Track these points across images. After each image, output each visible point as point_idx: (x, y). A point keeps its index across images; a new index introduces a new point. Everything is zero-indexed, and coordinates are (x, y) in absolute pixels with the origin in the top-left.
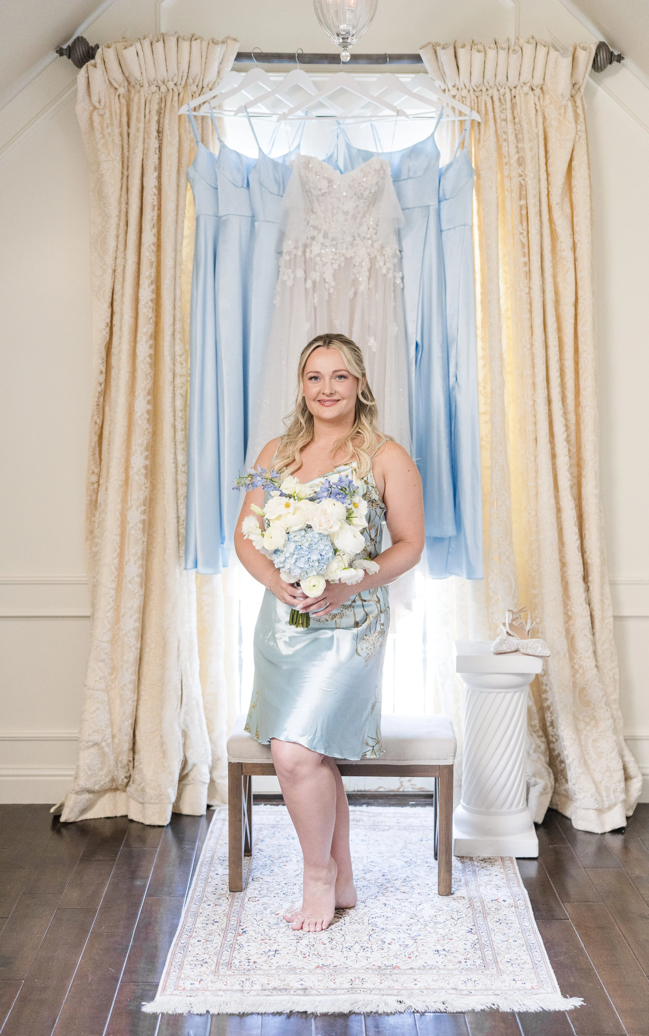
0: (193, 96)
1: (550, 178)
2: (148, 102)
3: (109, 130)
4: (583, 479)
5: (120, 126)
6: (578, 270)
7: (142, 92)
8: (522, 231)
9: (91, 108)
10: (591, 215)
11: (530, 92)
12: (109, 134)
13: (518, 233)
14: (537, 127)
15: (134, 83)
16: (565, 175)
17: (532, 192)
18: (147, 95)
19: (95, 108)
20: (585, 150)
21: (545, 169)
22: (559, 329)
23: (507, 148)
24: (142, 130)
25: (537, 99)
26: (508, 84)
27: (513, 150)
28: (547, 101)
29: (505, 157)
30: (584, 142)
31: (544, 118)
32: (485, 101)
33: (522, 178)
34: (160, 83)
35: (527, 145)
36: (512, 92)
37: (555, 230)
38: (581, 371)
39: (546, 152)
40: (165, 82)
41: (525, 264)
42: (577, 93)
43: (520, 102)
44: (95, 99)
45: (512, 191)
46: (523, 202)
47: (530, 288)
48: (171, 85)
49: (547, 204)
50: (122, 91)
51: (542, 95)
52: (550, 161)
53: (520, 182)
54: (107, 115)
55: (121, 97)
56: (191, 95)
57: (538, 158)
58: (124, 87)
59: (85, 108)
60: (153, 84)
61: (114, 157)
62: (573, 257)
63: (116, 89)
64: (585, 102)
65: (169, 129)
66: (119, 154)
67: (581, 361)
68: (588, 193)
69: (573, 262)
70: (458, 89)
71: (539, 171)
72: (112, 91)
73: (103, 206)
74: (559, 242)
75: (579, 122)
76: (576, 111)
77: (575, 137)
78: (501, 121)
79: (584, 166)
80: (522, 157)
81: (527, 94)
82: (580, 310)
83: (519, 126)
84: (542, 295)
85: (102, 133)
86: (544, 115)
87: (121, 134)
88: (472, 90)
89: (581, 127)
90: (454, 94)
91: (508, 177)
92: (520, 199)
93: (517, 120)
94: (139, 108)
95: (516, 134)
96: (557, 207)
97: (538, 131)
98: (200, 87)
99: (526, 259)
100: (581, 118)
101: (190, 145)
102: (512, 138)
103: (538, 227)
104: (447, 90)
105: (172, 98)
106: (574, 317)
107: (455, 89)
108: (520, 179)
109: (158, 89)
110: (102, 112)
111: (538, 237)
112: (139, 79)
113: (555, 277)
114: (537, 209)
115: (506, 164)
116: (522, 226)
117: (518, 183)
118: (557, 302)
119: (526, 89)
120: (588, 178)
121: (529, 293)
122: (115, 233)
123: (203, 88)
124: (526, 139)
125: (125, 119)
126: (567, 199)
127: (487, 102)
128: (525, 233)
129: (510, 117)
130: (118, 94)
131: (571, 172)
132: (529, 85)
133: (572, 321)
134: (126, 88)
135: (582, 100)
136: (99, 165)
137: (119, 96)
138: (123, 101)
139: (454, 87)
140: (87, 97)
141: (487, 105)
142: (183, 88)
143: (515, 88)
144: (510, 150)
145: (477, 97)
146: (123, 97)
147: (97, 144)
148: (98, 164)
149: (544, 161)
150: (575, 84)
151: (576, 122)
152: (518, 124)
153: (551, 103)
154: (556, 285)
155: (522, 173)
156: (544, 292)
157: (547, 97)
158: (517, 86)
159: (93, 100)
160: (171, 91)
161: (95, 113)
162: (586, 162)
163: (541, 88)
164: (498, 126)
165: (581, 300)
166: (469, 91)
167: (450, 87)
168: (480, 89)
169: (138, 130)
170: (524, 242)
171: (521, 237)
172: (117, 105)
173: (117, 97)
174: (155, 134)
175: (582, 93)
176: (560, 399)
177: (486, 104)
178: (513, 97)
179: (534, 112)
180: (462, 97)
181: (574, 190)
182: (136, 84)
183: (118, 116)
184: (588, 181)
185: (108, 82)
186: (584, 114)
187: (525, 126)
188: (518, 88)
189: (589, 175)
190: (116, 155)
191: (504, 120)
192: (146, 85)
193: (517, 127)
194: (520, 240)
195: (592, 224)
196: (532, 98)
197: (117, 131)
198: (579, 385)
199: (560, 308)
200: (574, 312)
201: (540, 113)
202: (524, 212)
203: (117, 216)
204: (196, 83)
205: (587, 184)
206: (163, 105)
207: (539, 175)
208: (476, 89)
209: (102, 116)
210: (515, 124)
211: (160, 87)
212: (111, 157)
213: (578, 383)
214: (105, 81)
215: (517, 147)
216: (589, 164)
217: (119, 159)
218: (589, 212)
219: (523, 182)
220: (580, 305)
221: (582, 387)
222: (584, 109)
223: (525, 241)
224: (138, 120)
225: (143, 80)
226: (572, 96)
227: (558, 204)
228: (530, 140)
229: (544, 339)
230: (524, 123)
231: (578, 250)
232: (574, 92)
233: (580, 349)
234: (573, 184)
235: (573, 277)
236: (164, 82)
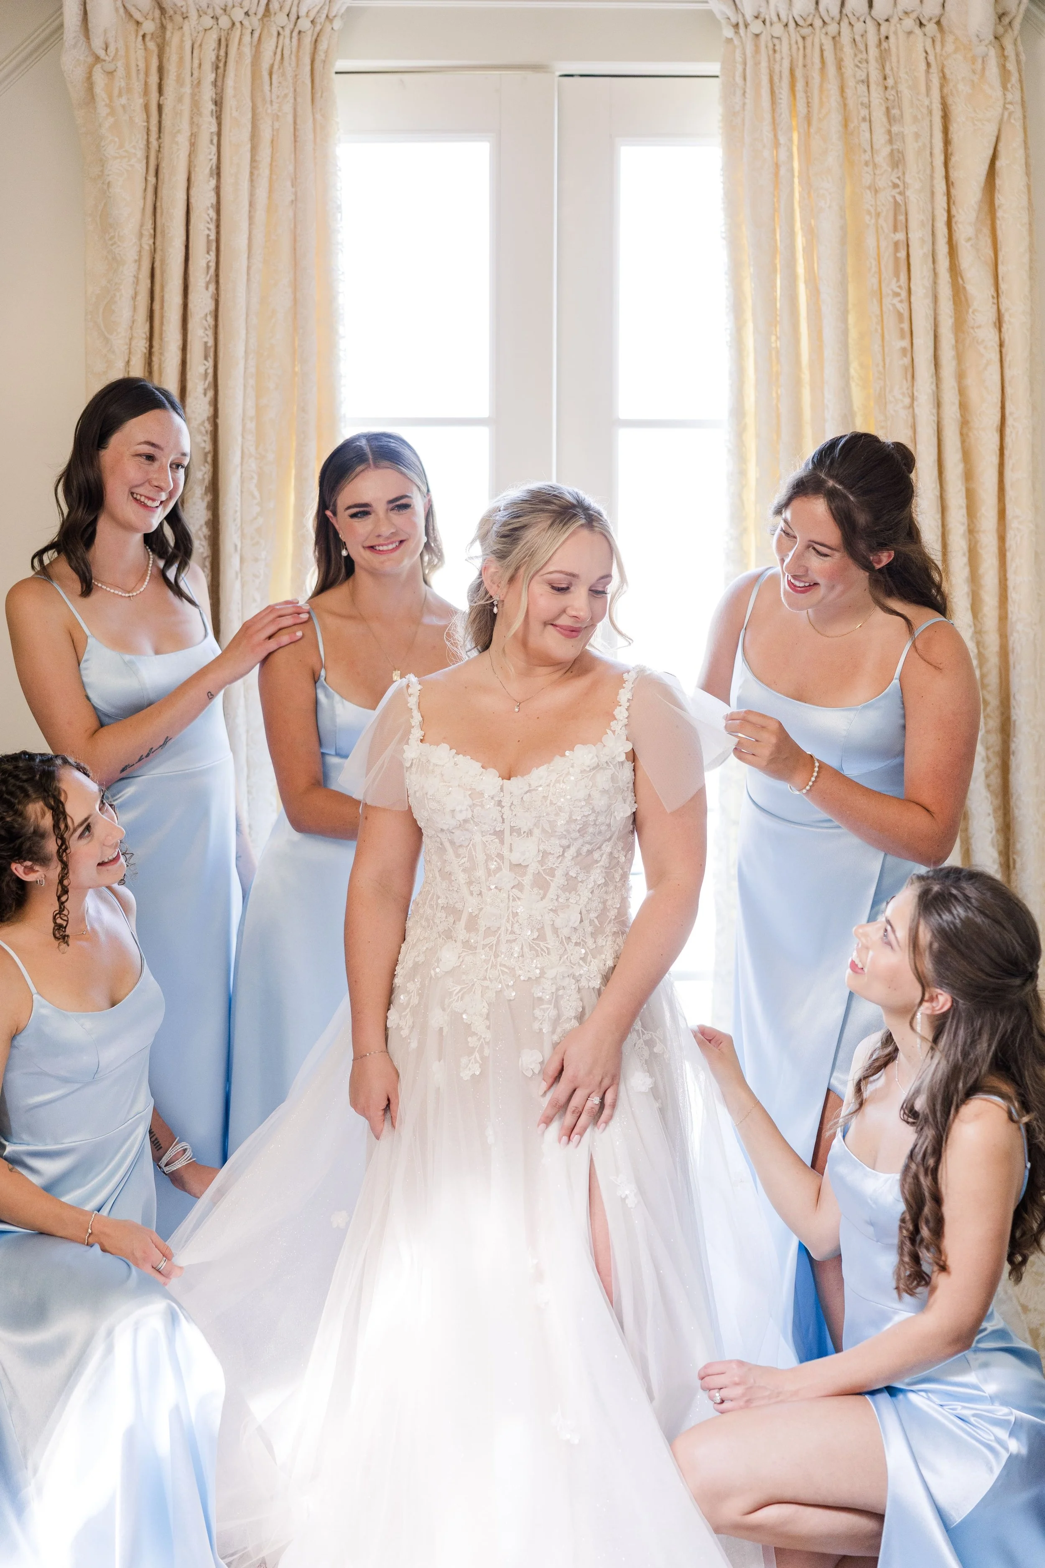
0: (279, 34)
1: (953, 191)
2: (196, 46)
3: (123, 101)
4: (1012, 757)
5: (146, 92)
6: (1006, 365)
7: (186, 28)
8: (898, 290)
9: (90, 60)
10: (1031, 260)
11: (917, 31)
12: (124, 107)
13: (890, 292)
14: (928, 94)
15: (172, 12)
16: (982, 184)
17: (916, 218)
18: (195, 34)
19: (97, 59)
20: (1019, 138)
21: (943, 173)
22: (969, 476)
23: (868, 135)
24: (187, 100)
25: (929, 41)
26: (873, 13)
27: (880, 138)
28: (950, 47)
29: (865, 151)
30: (1018, 125)
31: (944, 77)
32: (821, 46)
33: (898, 190)
34: (219, 12)
35: (909, 129)
36: (883, 28)
37: (964, 288)
38: (1009, 555)
39: (947, 142)
40: (228, 9)
41: (904, 350)
42: (1006, 31)
43: (897, 48)
44: (97, 43)
45: (878, 215)
46: (900, 236)
47: (913, 398)
48: (238, 15)
49: (946, 240)
50: (149, 27)
51: (938, 36)
52: (954, 160)
53: (894, 197)
54: (121, 72)
55: (148, 38)
56: (275, 34)
57: (931, 153)
58: (153, 20)
59: (78, 60)
60: (206, 13)
61: (133, 151)
62: (997, 339)
63: (138, 23)
64: (1021, 48)
65: (235, 96)
66: (142, 144)
67: (1010, 535)
68: (1025, 219)
69: (998, 349)
70: (764, 22)
71: (932, 177)
72: (131, 27)
73: (110, 242)
74: (971, 311)
75: (1009, 86)
76: (1004, 66)
77: (1003, 115)
78: (857, 83)
79: (1018, 168)
80: (899, 152)
81: (910, 33)
82: (1008, 440)
83: (893, 92)
84: (935, 411)
85: (109, 106)
86: (943, 71)
87: (146, 107)
88: (792, 25)
89: (1014, 96)
90: (757, 32)
91: (869, 188)
92: (895, 230)
93: (890, 82)
94: (181, 59)
95: (888, 109)
96: (968, 245)
97: (931, 103)
98: (293, 17)
99: (906, 343)
100: (1014, 78)
101: (273, 126)
102: (879, 115)
103: (928, 283)
104: (741, 25)
105: (240, 39)
106: (998, 452)
107: (759, 21)
108: (895, 192)
109: (215, 23)
110: (110, 67)
111: (929, 301)
112: (179, 4)
113: (960, 376)
114: (928, 248)
115: (867, 164)
116: (898, 280)
117: (891, 200)
118: (965, 424)
119: (909, 23)
120: (1025, 190)
121: (912, 406)
122: (131, 292)
123: (298, 18)
124: (907, 117)
125: (154, 79)
126: (986, 231)
127: (824, 47)
128: (904, 294)
129: (875, 76)
130: (141, 33)
131: (994, 179)
132: (914, 16)
133: (995, 460)
134: (158, 21)
135: (1015, 44)
136: (103, 166)
137: (144, 36)
138: (152, 45)
139: (757, 17)
140: (82, 38)
141: (826, 54)
142: (262, 19)
143: (887, 20)
144: (875, 137)
145: (804, 38)
146: (152, 38)
147: (100, 126)
148: (102, 162)
149: (942, 158)
150: (1003, 14)
151: (1005, 87)
152: (892, 88)
153: (957, 50)
154: (962, 391)
155: (897, 181)
156: (938, 405)
157: (950, 39)
158: (892, 17)
159: (93, 45)
160: (238, 25)
161: (97, 70)
162: (1023, 161)
163: (938, 23)
164: (849, 93)
165: (1009, 421)
166: (786, 25)
167: (749, 18)
168: (809, 22)
169: (180, 100)
170: (902, 311)
171: (896, 301)
172: (141, 53)
173: (140, 38)
174: (211, 106)
175: (1016, 32)
176: (969, 607)
177: (822, 51)
178: (883, 38)
179: (923, 66)
180: (772, 37)
181: (1000, 214)
182: (175, 13)
183: (142, 76)
184: (1025, 198)
185: (122, 10)
186: (1020, 71)
187: (906, 93)
188: (894, 20)
189: (1029, 187)
190: (134, 147)
191: (863, 81)
192: (193, 14)
193: (891, 94)
194: (894, 305)
195: (1031, 278)
196: (920, 41)
197: (139, 102)
198: (1006, 580)
199: (971, 434)
200: (998, 443)
201: (934, 69)
202: (902, 254)
203: (136, 261)
204: (286, 10)
205: (1024, 202)
206: (222, 53)
207: (932, 186)
208: (801, 22)
209: (111, 74)
210: (886, 88)
211: (217, 19)
212: (126, 151)
213: (1005, 575)
214: (117, 10)
215: (889, 132)
216: (1027, 165)
217: (140, 154)
218: (1027, 256)
219: (899, 198)
220: (1008, 431)
221: (1011, 584)
222: (1018, 62)
223: (903, 308)
224: (180, 81)
225: (187, 6)
226: (996, 38)
227: (969, 239)
228: (915, 119)
229: (938, 494)
230: (903, 88)
231: (1005, 327)
232: (1001, 30)
233: (1007, 512)
234: (997, 203)
235: (997, 378)
236: (225, 10)
